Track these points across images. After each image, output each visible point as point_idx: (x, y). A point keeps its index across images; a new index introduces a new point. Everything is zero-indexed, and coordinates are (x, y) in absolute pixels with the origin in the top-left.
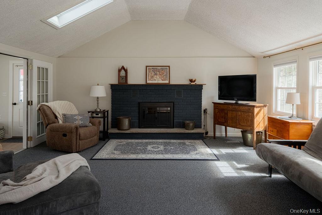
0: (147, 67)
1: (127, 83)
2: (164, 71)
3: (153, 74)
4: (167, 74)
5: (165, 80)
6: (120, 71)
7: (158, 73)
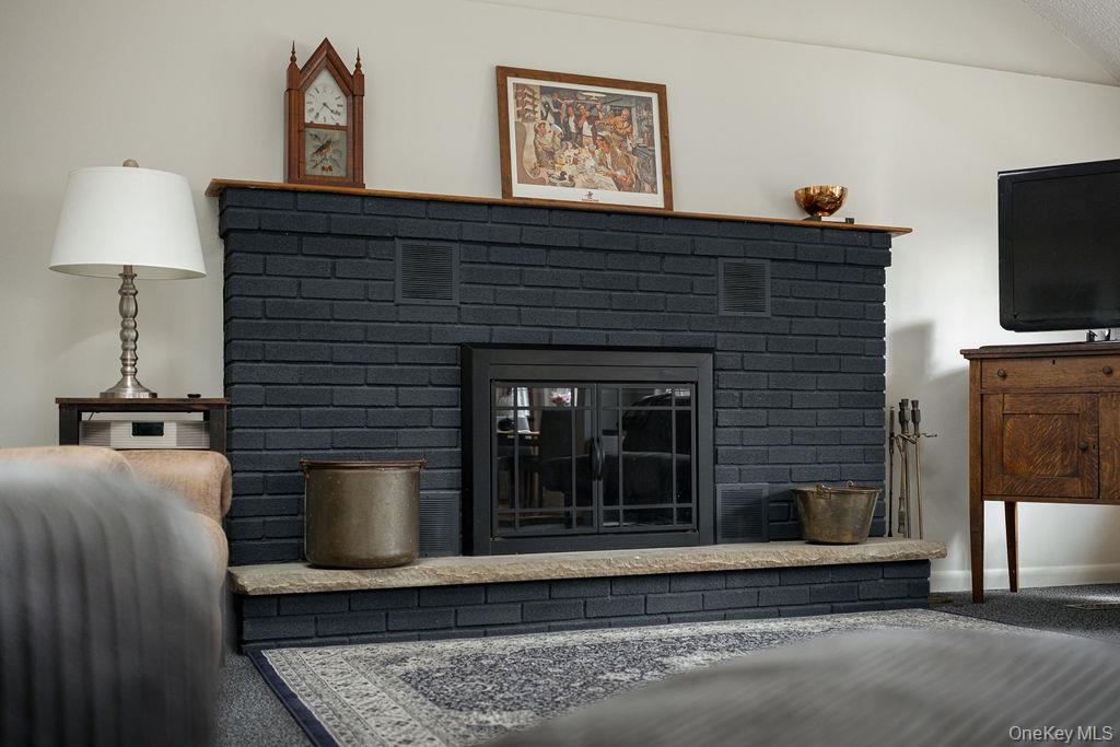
0: (503, 73)
1: (363, 186)
2: (629, 119)
3: (549, 137)
4: (651, 142)
5: (640, 189)
6: (297, 81)
7: (587, 130)
